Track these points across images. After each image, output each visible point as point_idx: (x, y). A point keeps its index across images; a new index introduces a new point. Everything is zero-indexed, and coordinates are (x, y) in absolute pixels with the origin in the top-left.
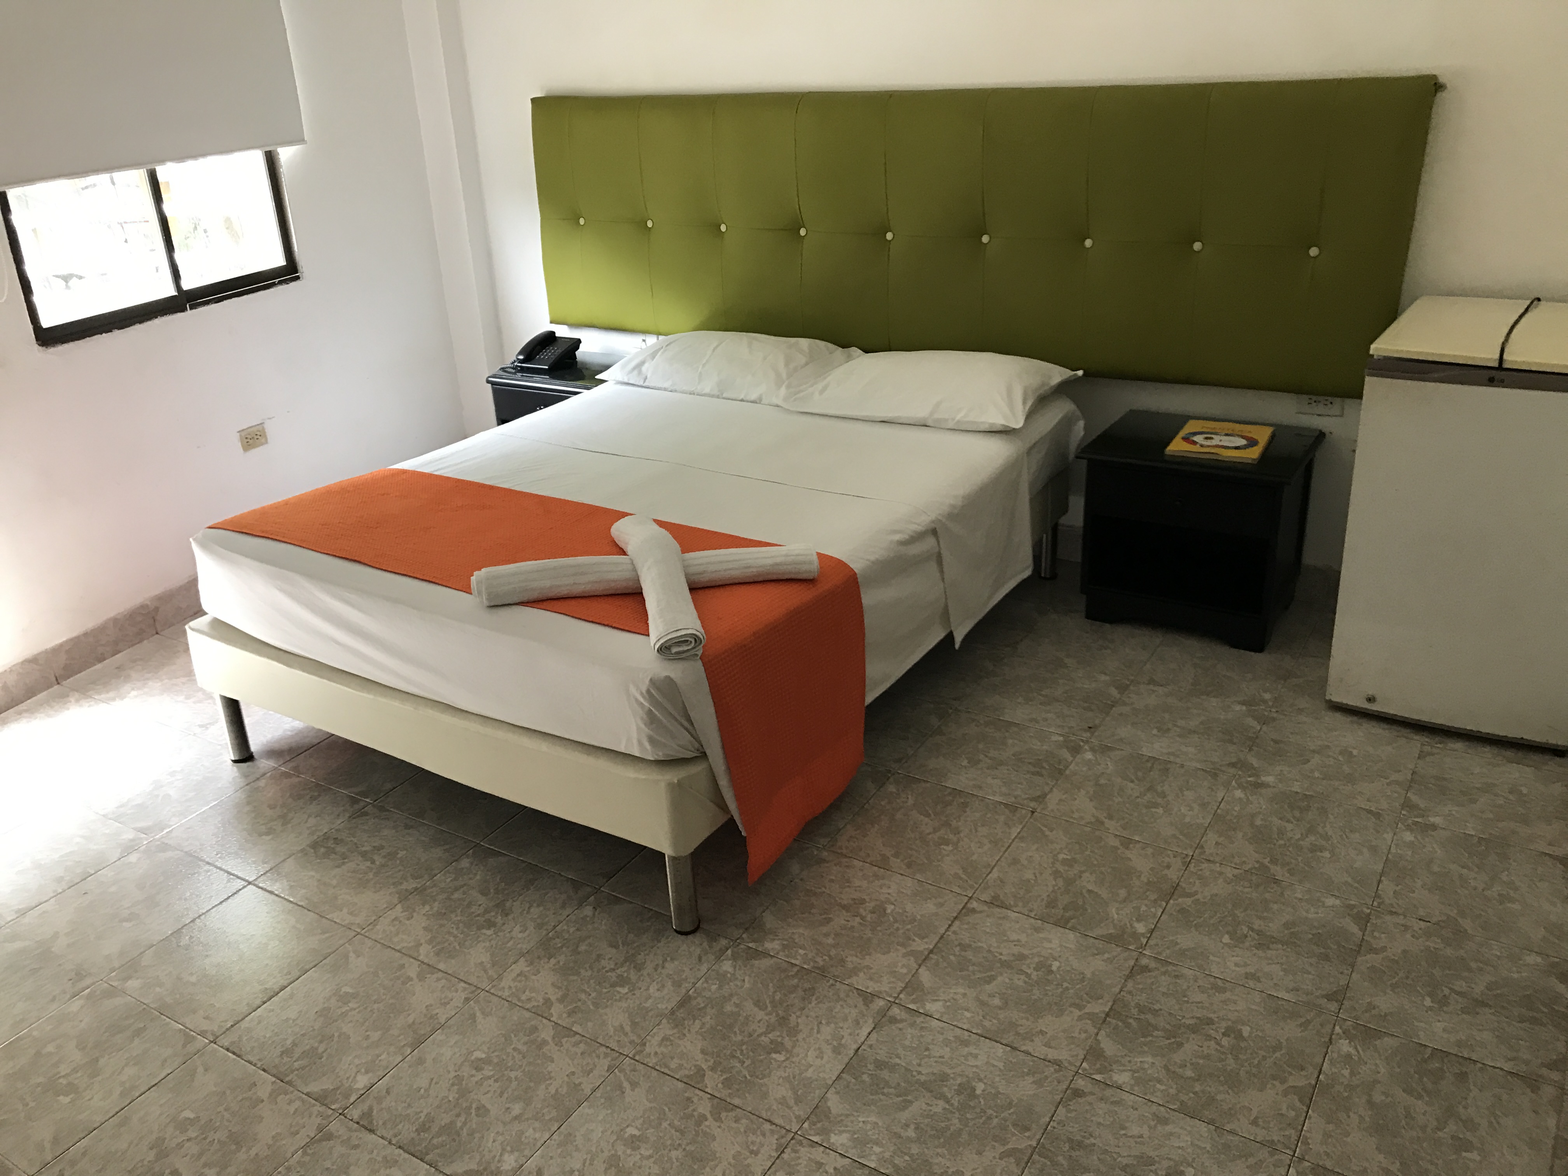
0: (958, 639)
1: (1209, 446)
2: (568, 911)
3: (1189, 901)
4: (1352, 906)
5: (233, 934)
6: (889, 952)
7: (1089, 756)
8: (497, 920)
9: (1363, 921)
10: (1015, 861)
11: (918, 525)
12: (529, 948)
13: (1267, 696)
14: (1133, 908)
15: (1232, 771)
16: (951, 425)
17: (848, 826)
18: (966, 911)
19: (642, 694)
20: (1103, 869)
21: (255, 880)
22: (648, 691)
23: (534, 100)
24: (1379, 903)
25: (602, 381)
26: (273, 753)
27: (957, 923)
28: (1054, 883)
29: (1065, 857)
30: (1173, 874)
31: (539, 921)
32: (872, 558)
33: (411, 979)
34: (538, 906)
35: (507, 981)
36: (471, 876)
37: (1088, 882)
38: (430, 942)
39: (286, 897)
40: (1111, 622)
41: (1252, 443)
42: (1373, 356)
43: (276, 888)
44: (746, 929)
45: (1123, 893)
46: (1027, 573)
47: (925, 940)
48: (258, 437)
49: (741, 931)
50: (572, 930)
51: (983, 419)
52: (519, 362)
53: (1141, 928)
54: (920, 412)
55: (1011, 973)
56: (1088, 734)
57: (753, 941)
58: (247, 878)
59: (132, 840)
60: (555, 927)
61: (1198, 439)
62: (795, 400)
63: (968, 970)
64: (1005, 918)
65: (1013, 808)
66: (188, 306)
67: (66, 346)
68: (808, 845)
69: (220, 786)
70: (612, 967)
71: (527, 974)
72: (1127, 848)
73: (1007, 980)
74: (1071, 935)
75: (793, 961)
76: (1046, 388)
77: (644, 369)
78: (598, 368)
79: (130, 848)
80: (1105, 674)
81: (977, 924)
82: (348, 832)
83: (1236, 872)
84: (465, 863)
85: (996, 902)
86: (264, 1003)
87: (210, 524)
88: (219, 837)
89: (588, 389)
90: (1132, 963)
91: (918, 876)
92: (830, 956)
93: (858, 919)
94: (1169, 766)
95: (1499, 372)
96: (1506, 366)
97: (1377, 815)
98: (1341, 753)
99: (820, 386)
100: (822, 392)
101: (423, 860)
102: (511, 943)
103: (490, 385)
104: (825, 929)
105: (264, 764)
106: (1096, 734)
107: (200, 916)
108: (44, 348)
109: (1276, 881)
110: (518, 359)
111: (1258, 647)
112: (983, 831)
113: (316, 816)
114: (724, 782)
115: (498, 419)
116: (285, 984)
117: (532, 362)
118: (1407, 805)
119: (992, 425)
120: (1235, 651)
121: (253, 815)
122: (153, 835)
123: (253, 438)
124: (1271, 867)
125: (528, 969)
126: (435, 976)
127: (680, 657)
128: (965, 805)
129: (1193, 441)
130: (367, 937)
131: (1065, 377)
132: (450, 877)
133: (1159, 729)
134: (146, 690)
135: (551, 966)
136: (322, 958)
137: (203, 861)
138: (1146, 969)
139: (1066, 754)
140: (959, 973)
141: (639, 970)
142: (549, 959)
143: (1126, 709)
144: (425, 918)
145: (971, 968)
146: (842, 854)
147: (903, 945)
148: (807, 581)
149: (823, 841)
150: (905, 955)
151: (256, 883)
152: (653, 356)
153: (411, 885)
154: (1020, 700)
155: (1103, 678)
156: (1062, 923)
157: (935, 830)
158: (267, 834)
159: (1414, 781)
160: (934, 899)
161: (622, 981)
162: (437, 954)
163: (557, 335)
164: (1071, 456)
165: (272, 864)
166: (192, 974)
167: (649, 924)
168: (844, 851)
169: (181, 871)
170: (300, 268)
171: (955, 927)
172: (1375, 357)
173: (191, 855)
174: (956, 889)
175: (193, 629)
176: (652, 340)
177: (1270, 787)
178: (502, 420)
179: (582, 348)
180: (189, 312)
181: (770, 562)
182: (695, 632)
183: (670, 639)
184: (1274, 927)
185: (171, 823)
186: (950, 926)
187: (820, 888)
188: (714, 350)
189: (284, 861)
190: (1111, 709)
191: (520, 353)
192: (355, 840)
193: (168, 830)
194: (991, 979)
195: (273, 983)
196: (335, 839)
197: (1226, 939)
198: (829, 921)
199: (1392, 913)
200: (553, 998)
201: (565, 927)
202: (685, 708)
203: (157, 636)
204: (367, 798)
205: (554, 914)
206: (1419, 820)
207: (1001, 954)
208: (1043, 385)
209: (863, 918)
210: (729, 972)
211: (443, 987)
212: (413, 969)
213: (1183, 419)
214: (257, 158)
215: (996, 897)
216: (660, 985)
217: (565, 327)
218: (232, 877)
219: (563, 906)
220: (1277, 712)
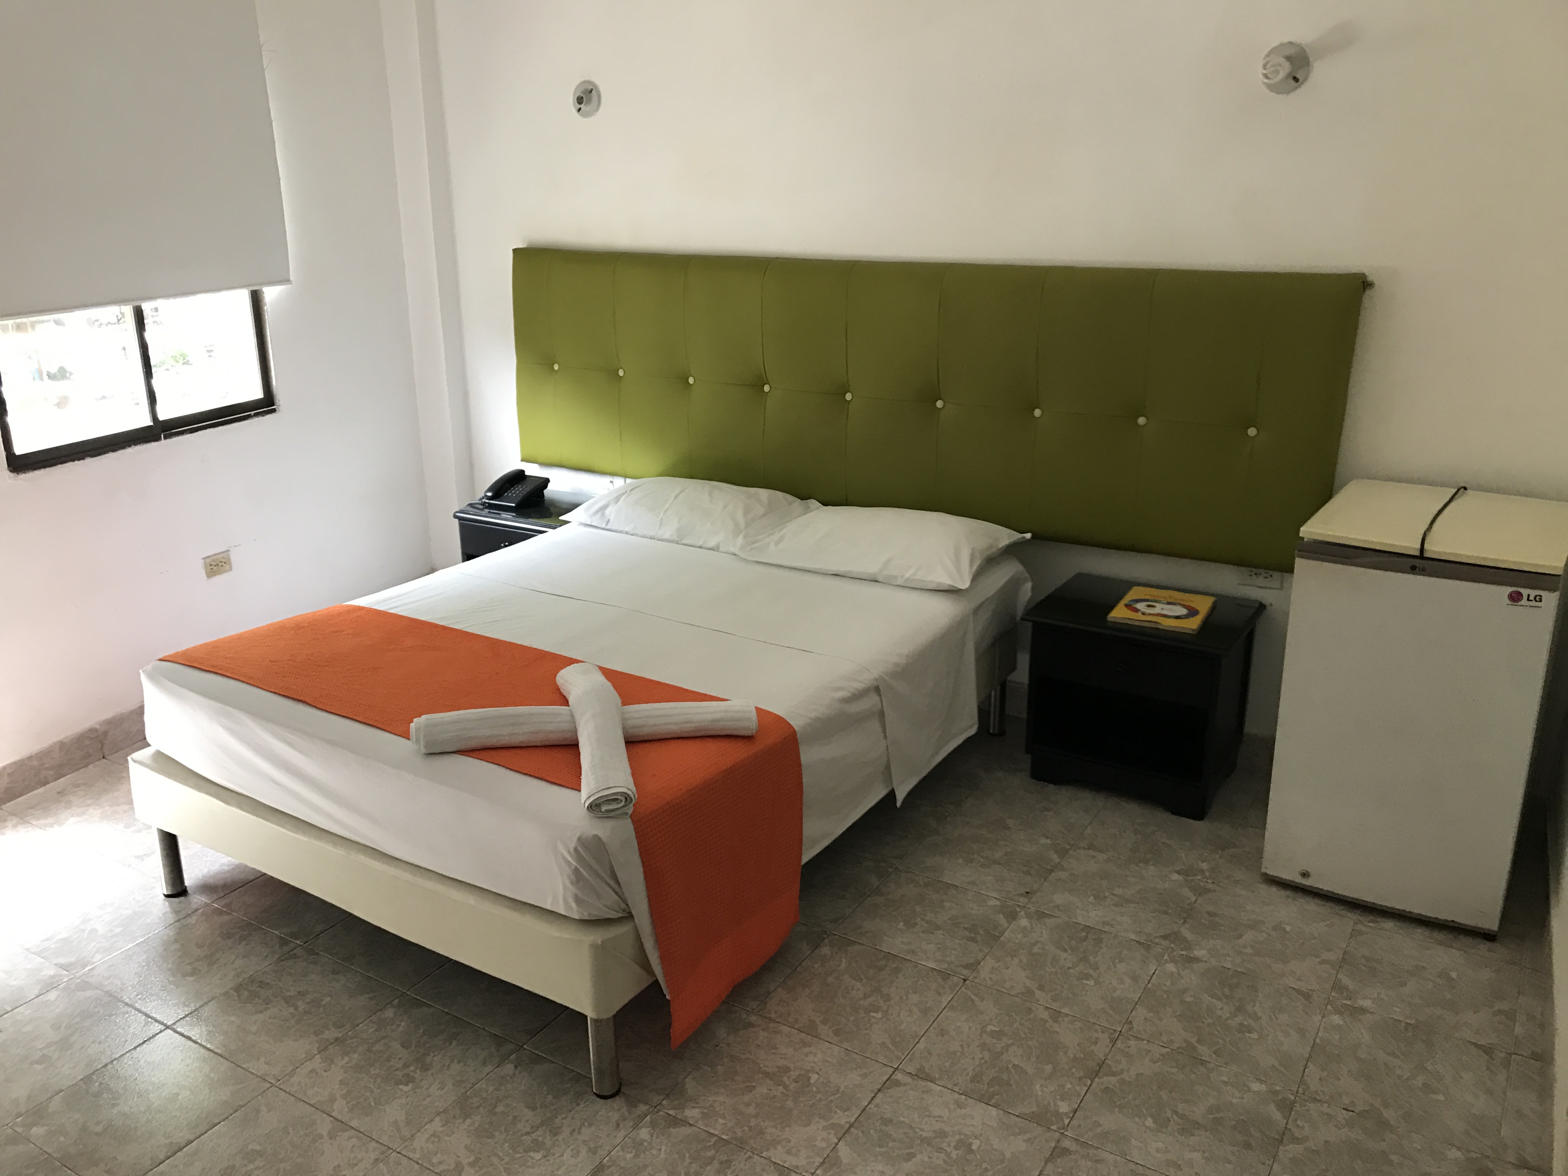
0: (900, 797)
1: (1150, 614)
2: (489, 1068)
3: (1113, 1079)
4: (1276, 1093)
5: (143, 1082)
6: (809, 1125)
7: (1024, 922)
8: (416, 1076)
9: (1287, 1107)
10: (943, 1033)
11: (860, 682)
12: (446, 1106)
13: (1204, 866)
14: (1058, 1086)
15: (1165, 943)
16: (900, 582)
17: (779, 990)
18: (890, 1083)
19: (569, 852)
20: (1030, 1043)
21: (174, 1024)
22: (576, 849)
23: (515, 251)
24: (1304, 1090)
25: (566, 522)
26: (207, 888)
27: (880, 1095)
28: (981, 1056)
29: (994, 1028)
30: (1100, 1050)
31: (459, 1078)
32: (813, 715)
33: (321, 1137)
34: (459, 1062)
35: (421, 1141)
36: (394, 1027)
37: (1014, 1056)
38: (344, 1097)
39: (203, 1043)
40: (1055, 784)
41: (1193, 612)
42: (1302, 538)
43: (194, 1033)
44: (667, 1095)
45: (1048, 1068)
46: (973, 731)
47: (846, 1113)
48: (223, 564)
49: (662, 1097)
50: (491, 1089)
51: (930, 578)
52: (487, 499)
53: (1064, 1107)
54: (871, 567)
55: (931, 1152)
56: (1026, 900)
57: (673, 1108)
58: (165, 1022)
59: (52, 977)
60: (474, 1085)
61: (1141, 606)
62: (751, 550)
63: (887, 1146)
64: (928, 1091)
65: (945, 975)
66: (162, 436)
67: (38, 473)
68: (736, 1008)
69: (149, 921)
70: (529, 1130)
71: (440, 1135)
72: (1056, 1021)
73: (926, 1159)
74: (994, 1112)
75: (712, 1131)
76: (994, 550)
77: (607, 511)
78: (565, 506)
79: (50, 985)
80: (1047, 838)
81: (900, 1098)
82: (274, 975)
83: (1165, 1050)
84: (389, 1013)
85: (921, 1075)
86: (168, 1158)
87: (161, 656)
88: (141, 977)
89: (554, 528)
90: (1053, 1144)
91: (845, 1045)
92: (750, 1127)
93: (781, 1088)
94: (1103, 936)
95: (1419, 561)
96: (1426, 555)
97: (1307, 996)
98: (1274, 929)
99: (776, 537)
100: (777, 543)
101: (347, 1008)
102: (429, 1100)
103: (457, 520)
104: (746, 1098)
105: (197, 900)
106: (1034, 899)
107: (113, 1061)
108: (15, 474)
109: (1203, 1063)
110: (486, 496)
111: (1198, 813)
112: (914, 998)
113: (244, 957)
114: (649, 944)
115: (463, 553)
116: (191, 1138)
117: (500, 499)
118: (1338, 987)
119: (939, 584)
120: (1174, 817)
121: (179, 954)
122: (74, 971)
123: (218, 565)
124: (1199, 1047)
125: (442, 1129)
126: (347, 1134)
127: (609, 815)
128: (897, 971)
129: (1135, 608)
130: (281, 1089)
131: (1012, 540)
132: (372, 1027)
133: (1096, 897)
134: (86, 817)
135: (466, 1127)
136: (232, 1111)
137: (123, 1002)
138: (1066, 1152)
139: (1002, 920)
140: (878, 1149)
141: (556, 1134)
142: (464, 1120)
143: (1063, 875)
144: (342, 1070)
145: (891, 1145)
146: (770, 1019)
147: (823, 1117)
148: (748, 738)
149: (754, 1004)
150: (825, 1128)
151: (175, 1027)
152: (617, 499)
153: (331, 1034)
154: (960, 861)
155: (1043, 841)
156: (985, 1099)
157: (866, 997)
158: (192, 974)
159: (1345, 961)
160: (859, 1070)
161: (537, 1146)
162: (351, 1110)
163: (526, 473)
164: (1018, 618)
165: (193, 1007)
166: (98, 1123)
167: (569, 1085)
168: (773, 1016)
169: (99, 1012)
170: (277, 401)
171: (877, 1100)
172: (1305, 540)
173: (111, 995)
174: (882, 1059)
175: (135, 761)
176: (619, 482)
177: (1201, 961)
178: (468, 556)
179: (550, 486)
180: (163, 442)
181: (709, 717)
182: (625, 790)
183: (601, 797)
184: (1198, 1112)
185: (94, 960)
186: (873, 1098)
187: (744, 1054)
188: (676, 497)
189: (206, 1003)
190: (1050, 873)
191: (489, 490)
192: (280, 984)
193: (90, 967)
194: (910, 1157)
195: (180, 1137)
196: (260, 982)
197: (1149, 1122)
198: (751, 1089)
199: (1315, 1100)
200: (465, 1162)
201: (484, 1086)
202: (612, 867)
203: (104, 760)
204: (297, 939)
205: (474, 1071)
206: (1348, 1002)
207: (922, 1130)
208: (991, 547)
209: (786, 1087)
210: (645, 1141)
211: (353, 1146)
212: (324, 1126)
213: (1129, 585)
214: (243, 297)
215: (921, 1069)
216: (575, 1152)
217: (536, 465)
218: (150, 1020)
219: (484, 1063)
220: (1213, 883)
